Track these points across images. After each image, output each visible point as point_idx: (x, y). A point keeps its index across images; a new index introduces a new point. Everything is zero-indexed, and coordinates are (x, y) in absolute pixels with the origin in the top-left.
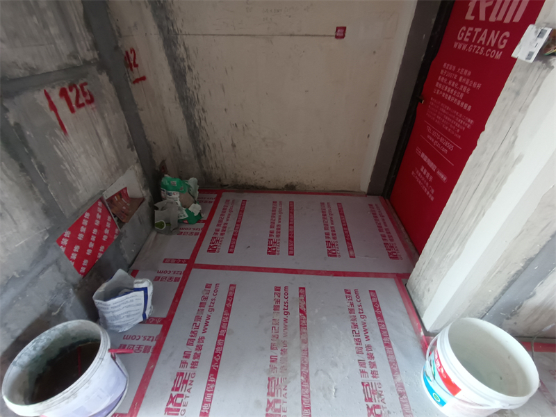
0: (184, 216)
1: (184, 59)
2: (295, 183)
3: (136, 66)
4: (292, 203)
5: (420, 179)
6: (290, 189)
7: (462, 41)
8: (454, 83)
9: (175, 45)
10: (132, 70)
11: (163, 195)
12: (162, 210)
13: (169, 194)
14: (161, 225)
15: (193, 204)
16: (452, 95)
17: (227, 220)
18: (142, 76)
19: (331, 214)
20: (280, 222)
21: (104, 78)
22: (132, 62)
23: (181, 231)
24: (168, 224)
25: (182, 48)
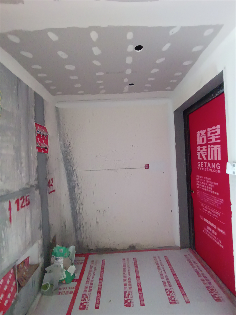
0: (64, 276)
1: (75, 181)
2: (134, 245)
3: (52, 185)
4: (135, 259)
5: (210, 234)
6: (132, 249)
7: (200, 167)
8: (205, 183)
9: (72, 176)
10: (50, 187)
11: (52, 260)
12: (49, 273)
13: (57, 259)
14: (46, 287)
15: (71, 266)
16: (206, 188)
17: (93, 278)
18: (54, 190)
19: (162, 265)
20: (129, 275)
21: (37, 192)
22: (51, 184)
23: (60, 291)
24: (52, 285)
25: (75, 177)
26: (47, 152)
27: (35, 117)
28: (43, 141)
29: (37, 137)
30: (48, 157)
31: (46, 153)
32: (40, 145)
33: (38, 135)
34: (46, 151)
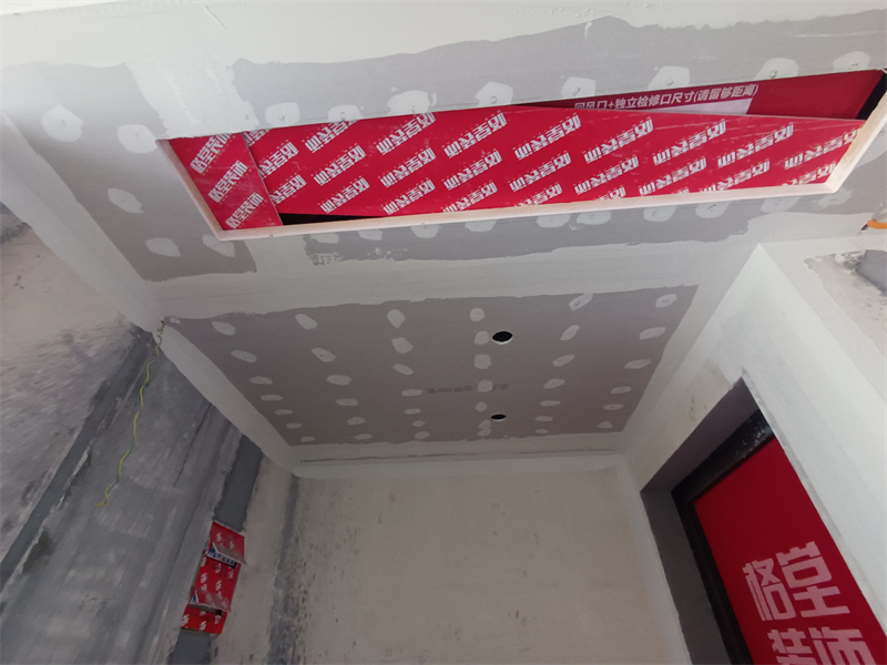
26: (218, 629)
27: (221, 503)
28: (219, 586)
29: (201, 570)
30: (217, 650)
31: (211, 635)
32: (202, 599)
33: (207, 563)
34: (216, 622)
